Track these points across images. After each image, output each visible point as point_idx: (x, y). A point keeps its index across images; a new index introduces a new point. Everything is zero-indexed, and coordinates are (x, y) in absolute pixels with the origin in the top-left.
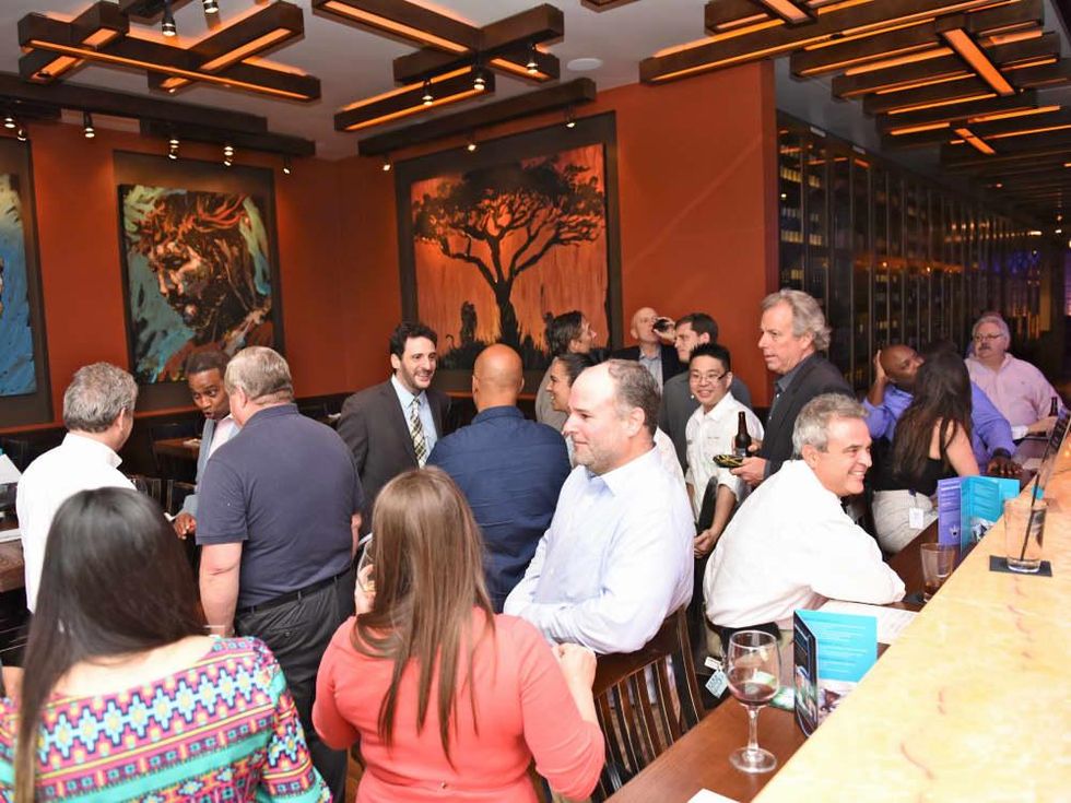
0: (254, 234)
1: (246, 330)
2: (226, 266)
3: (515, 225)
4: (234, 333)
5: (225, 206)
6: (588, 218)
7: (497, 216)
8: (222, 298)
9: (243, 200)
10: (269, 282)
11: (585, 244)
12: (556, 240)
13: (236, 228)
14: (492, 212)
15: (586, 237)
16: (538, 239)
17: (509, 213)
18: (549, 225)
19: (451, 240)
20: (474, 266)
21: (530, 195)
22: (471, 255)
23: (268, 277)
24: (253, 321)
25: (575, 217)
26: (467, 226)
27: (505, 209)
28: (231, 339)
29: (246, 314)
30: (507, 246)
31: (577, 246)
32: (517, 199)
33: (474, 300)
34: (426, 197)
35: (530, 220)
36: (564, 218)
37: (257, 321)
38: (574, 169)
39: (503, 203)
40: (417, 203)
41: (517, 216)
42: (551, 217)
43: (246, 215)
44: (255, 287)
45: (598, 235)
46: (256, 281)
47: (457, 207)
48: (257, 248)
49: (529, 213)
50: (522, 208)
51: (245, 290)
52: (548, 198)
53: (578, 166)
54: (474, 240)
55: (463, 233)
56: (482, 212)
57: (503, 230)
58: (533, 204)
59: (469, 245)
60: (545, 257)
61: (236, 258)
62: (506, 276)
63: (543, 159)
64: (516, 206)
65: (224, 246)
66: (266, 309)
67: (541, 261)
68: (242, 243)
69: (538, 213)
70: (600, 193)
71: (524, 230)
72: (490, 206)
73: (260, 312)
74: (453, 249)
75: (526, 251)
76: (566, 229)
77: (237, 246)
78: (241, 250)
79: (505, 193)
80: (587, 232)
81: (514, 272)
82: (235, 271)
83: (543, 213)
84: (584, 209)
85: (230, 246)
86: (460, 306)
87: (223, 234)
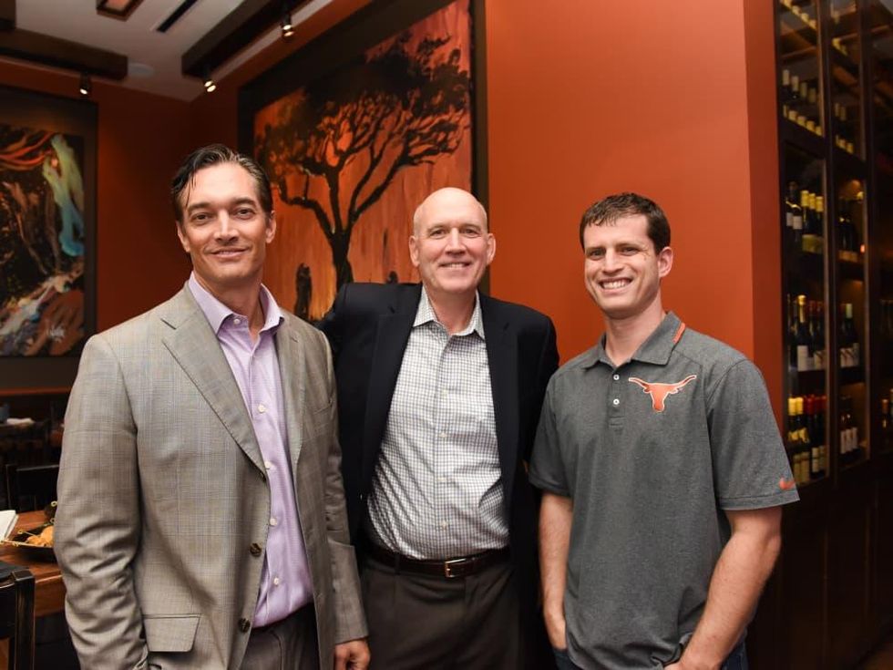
0: (64, 180)
1: (42, 297)
2: (19, 217)
3: (357, 146)
4: (23, 301)
5: (23, 141)
6: (445, 117)
7: (337, 137)
8: (7, 256)
9: (53, 136)
10: (83, 240)
11: (440, 160)
12: (406, 159)
13: (38, 170)
14: (332, 132)
15: (443, 148)
16: (382, 161)
17: (349, 130)
18: (395, 139)
19: (289, 180)
20: (311, 213)
21: (374, 99)
22: (309, 198)
23: (82, 235)
24: (53, 289)
25: (429, 119)
26: (307, 159)
27: (345, 126)
28: (19, 308)
29: (44, 278)
30: (347, 180)
31: (431, 163)
32: (360, 108)
33: (310, 263)
34: (268, 128)
35: (373, 136)
36: (415, 124)
37: (60, 288)
38: (429, 45)
39: (344, 117)
40: (259, 137)
41: (359, 132)
42: (400, 125)
43: (54, 155)
44: (60, 245)
45: (458, 142)
46: (62, 238)
47: (296, 135)
48: (68, 198)
49: (373, 125)
50: (366, 120)
51: (45, 249)
52: (395, 98)
53: (435, 38)
54: (313, 176)
55: (301, 169)
56: (322, 135)
57: (343, 156)
58: (377, 111)
59: (307, 184)
60: (390, 188)
61: (35, 207)
62: (345, 223)
63: (392, 40)
64: (358, 118)
65: (17, 192)
66: (75, 275)
67: (385, 194)
68: (44, 189)
69: (383, 123)
70: (464, 73)
71: (366, 151)
72: (330, 125)
73: (66, 278)
74: (291, 194)
75: (369, 183)
76: (417, 140)
77: (37, 192)
78: (42, 199)
79: (346, 104)
80: (445, 140)
81: (353, 216)
82: (29, 224)
83: (388, 122)
84: (441, 103)
85: (26, 191)
86: (296, 270)
87: (16, 177)
